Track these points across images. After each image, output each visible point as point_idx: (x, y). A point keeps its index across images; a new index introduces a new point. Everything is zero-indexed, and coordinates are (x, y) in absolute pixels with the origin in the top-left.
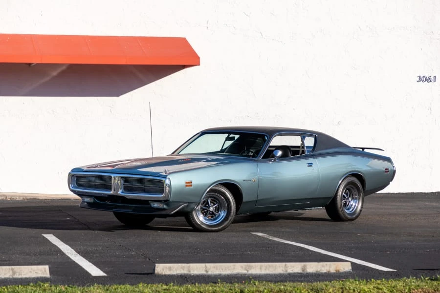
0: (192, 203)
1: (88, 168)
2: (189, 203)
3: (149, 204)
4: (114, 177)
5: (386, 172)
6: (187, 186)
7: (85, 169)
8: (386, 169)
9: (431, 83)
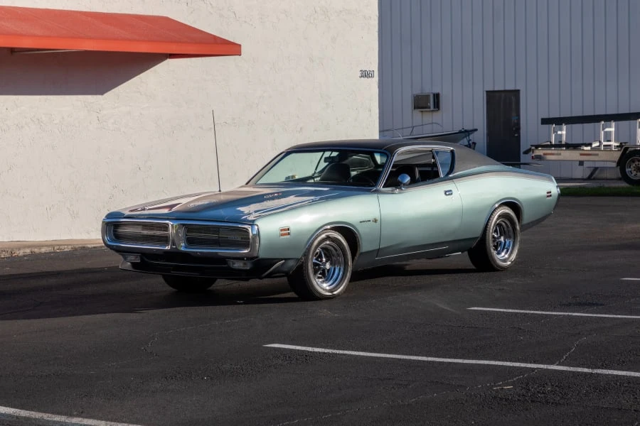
0: (289, 259)
1: (131, 211)
2: (285, 259)
3: (226, 263)
4: (172, 225)
5: (548, 196)
6: (282, 235)
7: (127, 213)
8: (548, 193)
9: (370, 79)
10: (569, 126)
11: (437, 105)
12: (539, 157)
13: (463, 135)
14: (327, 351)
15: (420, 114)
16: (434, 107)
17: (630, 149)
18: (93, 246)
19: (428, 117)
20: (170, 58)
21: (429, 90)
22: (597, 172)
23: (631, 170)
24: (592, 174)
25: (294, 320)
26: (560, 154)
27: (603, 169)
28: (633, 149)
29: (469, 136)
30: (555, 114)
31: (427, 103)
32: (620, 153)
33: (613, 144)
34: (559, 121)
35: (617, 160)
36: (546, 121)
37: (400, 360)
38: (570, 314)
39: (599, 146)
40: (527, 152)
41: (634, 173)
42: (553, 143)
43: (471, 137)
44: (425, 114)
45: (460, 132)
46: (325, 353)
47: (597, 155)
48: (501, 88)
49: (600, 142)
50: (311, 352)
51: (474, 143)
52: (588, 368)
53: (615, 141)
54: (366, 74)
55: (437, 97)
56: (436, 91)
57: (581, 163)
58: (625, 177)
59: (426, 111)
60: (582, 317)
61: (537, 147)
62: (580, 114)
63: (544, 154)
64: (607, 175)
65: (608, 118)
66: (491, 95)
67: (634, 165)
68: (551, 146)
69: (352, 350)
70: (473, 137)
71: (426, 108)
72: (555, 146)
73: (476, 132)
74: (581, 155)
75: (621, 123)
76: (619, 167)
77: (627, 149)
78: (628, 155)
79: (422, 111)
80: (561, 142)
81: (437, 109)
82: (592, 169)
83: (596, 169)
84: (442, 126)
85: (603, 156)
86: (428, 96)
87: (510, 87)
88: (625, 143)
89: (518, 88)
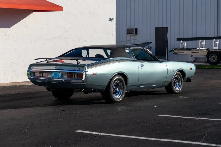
9: (113, 22)
10: (187, 41)
11: (136, 33)
12: (176, 53)
13: (146, 44)
14: (102, 134)
15: (130, 36)
16: (135, 33)
17: (211, 51)
18: (3, 86)
19: (133, 37)
20: (35, 12)
21: (133, 27)
22: (197, 59)
23: (211, 59)
24: (195, 60)
25: (87, 119)
26: (184, 52)
27: (200, 58)
28: (212, 51)
29: (149, 44)
30: (181, 37)
31: (132, 32)
32: (207, 52)
33: (204, 49)
34: (183, 40)
35: (206, 55)
36: (178, 40)
37: (133, 138)
38: (200, 118)
39: (199, 49)
40: (171, 51)
41: (212, 60)
42: (181, 48)
43: (149, 45)
44: (131, 36)
45: (146, 43)
46: (101, 135)
47: (198, 53)
48: (161, 27)
49: (199, 48)
50: (95, 134)
51: (151, 48)
52: (215, 144)
53: (205, 48)
54: (111, 20)
55: (136, 29)
56: (136, 27)
57: (191, 56)
58: (209, 62)
59: (132, 35)
60: (205, 120)
61: (175, 49)
62: (191, 37)
63: (178, 52)
64: (201, 60)
65: (202, 39)
66: (157, 29)
67: (212, 57)
68: (180, 49)
69: (113, 134)
70: (151, 45)
71: (132, 34)
72: (182, 49)
73: (151, 44)
74: (192, 52)
75: (207, 41)
76: (206, 58)
77: (209, 51)
78: (210, 53)
79: (130, 35)
80: (184, 47)
81: (136, 34)
82: (195, 58)
83: (197, 58)
84: (138, 41)
85: (200, 53)
86: (133, 29)
87: (164, 26)
88: (208, 48)
89: (167, 27)
